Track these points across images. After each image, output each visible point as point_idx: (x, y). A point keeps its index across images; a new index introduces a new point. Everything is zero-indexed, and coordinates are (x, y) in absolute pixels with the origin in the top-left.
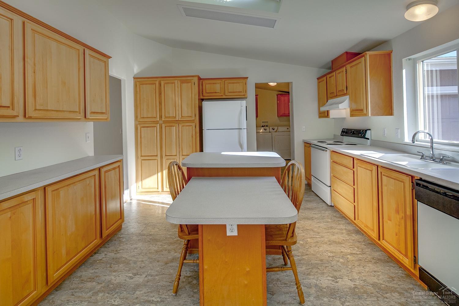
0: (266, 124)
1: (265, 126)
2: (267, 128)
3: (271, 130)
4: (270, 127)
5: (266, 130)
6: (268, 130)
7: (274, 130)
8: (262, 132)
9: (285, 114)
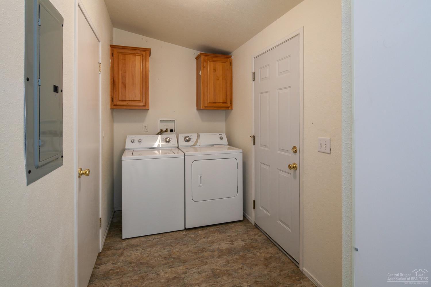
0: (170, 126)
1: (166, 131)
2: (172, 137)
3: (182, 143)
4: (180, 135)
5: (169, 142)
6: (174, 143)
7: (188, 141)
8: (158, 148)
9: (215, 103)
